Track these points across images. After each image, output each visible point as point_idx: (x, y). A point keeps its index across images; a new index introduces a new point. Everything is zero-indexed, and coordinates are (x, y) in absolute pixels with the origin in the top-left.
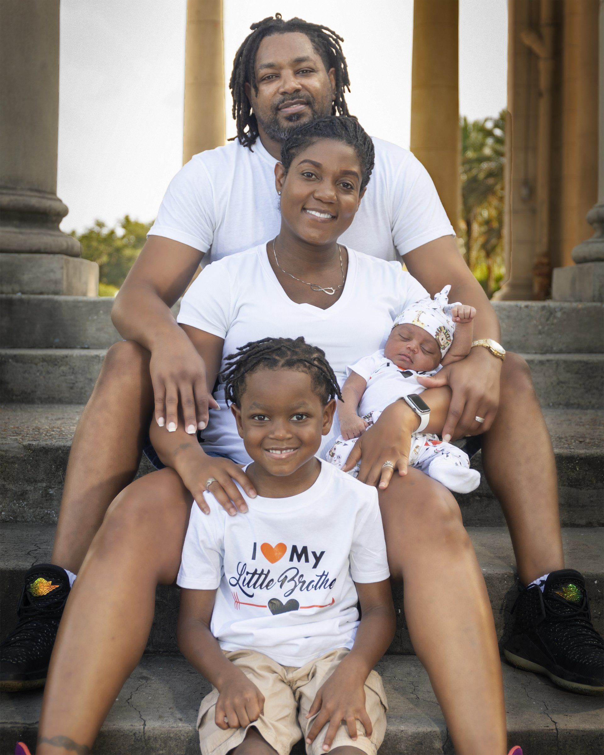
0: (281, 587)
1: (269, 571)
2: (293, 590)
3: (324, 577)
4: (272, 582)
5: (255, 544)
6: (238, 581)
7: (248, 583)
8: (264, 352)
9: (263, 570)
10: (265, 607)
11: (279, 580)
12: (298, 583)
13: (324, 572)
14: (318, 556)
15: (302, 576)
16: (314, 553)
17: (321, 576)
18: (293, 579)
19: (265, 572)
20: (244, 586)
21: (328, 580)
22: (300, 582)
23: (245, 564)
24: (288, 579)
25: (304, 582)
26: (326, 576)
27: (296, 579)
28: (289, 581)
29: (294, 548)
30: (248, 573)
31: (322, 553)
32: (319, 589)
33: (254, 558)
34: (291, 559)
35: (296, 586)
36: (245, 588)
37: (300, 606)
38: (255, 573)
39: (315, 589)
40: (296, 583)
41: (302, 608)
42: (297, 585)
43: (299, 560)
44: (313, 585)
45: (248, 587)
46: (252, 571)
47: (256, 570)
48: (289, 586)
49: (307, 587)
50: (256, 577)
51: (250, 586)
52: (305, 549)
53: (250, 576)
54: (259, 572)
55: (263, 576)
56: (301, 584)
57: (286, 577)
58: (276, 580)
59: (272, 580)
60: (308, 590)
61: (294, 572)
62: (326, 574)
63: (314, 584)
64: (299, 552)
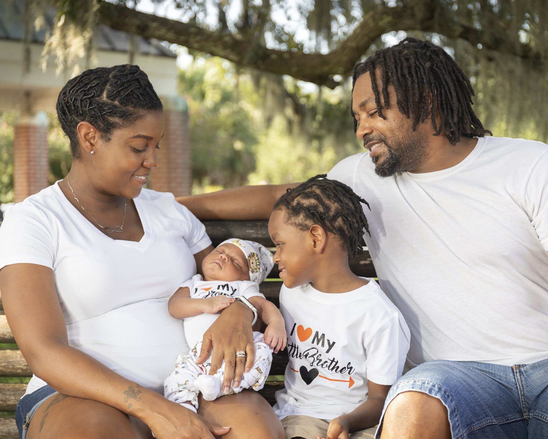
3: (334, 363)
5: (295, 325)
10: (298, 371)
11: (304, 354)
12: (316, 359)
13: (334, 359)
14: (331, 344)
16: (328, 341)
17: (332, 361)
18: (313, 356)
19: (296, 346)
26: (337, 362)
27: (315, 357)
28: (309, 357)
31: (334, 343)
32: (332, 370)
34: (313, 342)
38: (292, 346)
39: (328, 369)
40: (314, 359)
41: (320, 375)
43: (318, 344)
49: (322, 365)
50: (293, 349)
52: (323, 336)
56: (318, 361)
57: (308, 354)
60: (322, 367)
61: (315, 351)
63: (328, 365)
64: (319, 337)
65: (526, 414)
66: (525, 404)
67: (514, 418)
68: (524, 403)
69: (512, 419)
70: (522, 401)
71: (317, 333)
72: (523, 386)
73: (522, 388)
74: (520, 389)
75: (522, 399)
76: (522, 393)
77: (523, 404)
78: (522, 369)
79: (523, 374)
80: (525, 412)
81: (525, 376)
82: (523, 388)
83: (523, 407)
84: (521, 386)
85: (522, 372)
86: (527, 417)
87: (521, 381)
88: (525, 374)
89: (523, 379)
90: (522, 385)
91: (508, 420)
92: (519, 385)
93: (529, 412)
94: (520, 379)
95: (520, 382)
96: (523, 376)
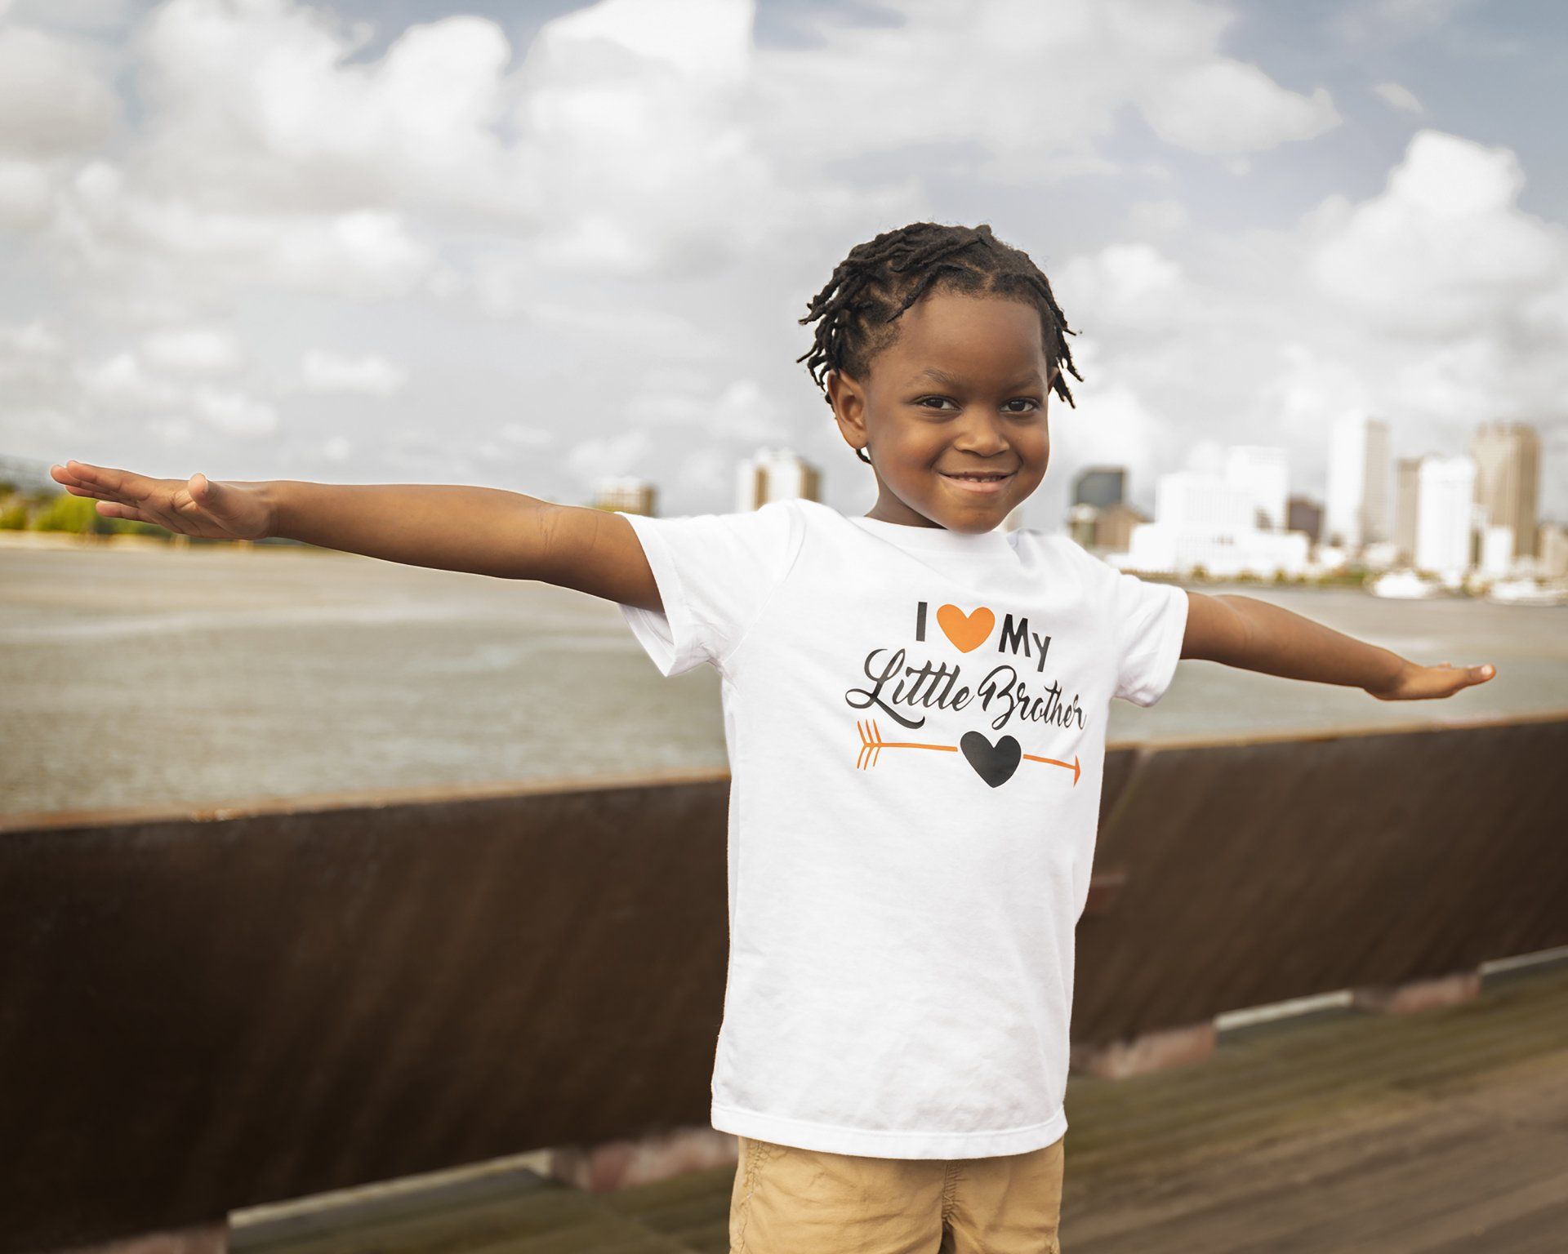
0: (984, 706)
1: (957, 670)
2: (1008, 715)
3: (1055, 696)
4: (965, 695)
5: (922, 607)
7: (910, 696)
8: (945, 250)
9: (944, 666)
10: (955, 749)
11: (981, 693)
12: (1016, 701)
14: (1043, 645)
15: (1022, 686)
16: (1036, 636)
17: (1052, 691)
18: (1005, 692)
19: (950, 670)
20: (895, 702)
22: (1020, 700)
23: (900, 652)
24: (997, 691)
25: (1027, 700)
27: (1013, 691)
28: (999, 696)
29: (1007, 622)
30: (909, 671)
31: (1048, 639)
32: (1051, 721)
33: (921, 636)
34: (1002, 649)
35: (1012, 708)
36: (902, 709)
37: (1023, 753)
38: (927, 670)
40: (1012, 700)
41: (1027, 758)
42: (1015, 705)
43: (1015, 649)
44: (1041, 710)
45: (911, 704)
46: (920, 667)
47: (929, 664)
48: (999, 705)
49: (1032, 712)
50: (930, 679)
52: (1022, 625)
53: (915, 677)
54: (936, 668)
55: (945, 680)
56: (1022, 703)
57: (994, 686)
58: (973, 691)
59: (966, 690)
60: (1034, 718)
61: (1008, 675)
62: (1058, 688)
63: (1043, 706)
64: (1015, 632)
71: (1009, 619)
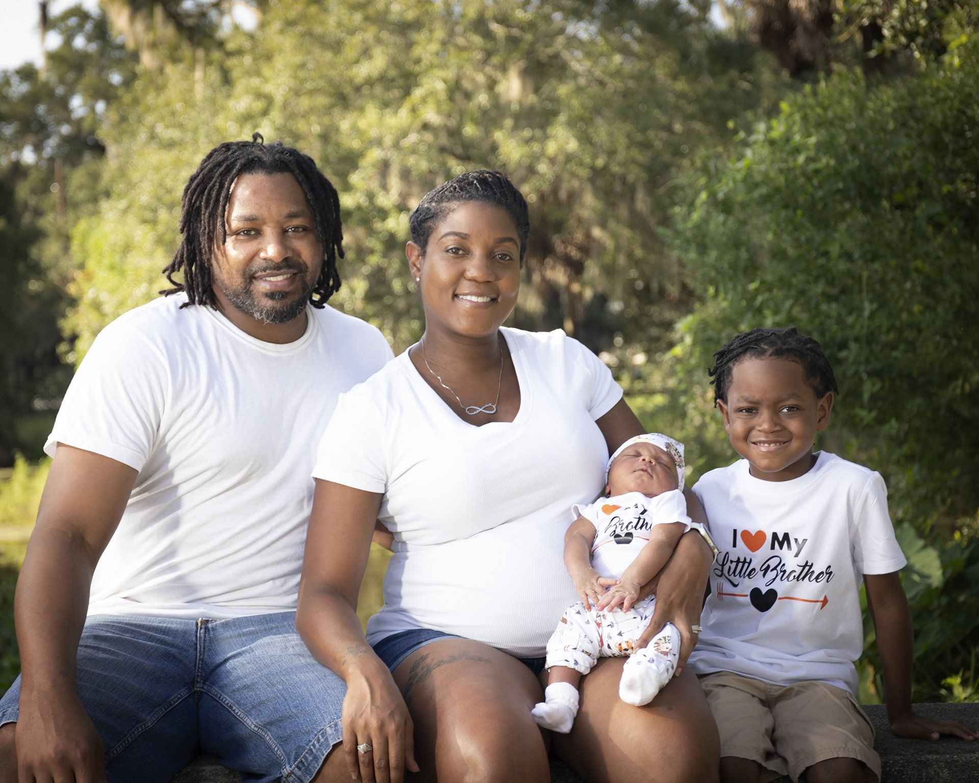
0: (764, 575)
1: (751, 560)
2: (774, 579)
3: (807, 568)
4: (754, 571)
5: (735, 531)
6: (722, 570)
7: (734, 573)
9: (745, 559)
10: (746, 597)
11: (762, 569)
12: (779, 572)
13: (807, 562)
14: (801, 543)
15: (784, 565)
17: (804, 567)
18: (775, 568)
19: (748, 560)
20: (729, 575)
21: (813, 572)
22: (781, 571)
23: (727, 553)
24: (771, 569)
25: (785, 571)
26: (811, 566)
27: (779, 568)
28: (772, 570)
29: (775, 536)
30: (732, 562)
31: (805, 540)
32: (803, 580)
33: (735, 546)
34: (773, 547)
35: (777, 576)
36: (732, 578)
37: (778, 596)
38: (738, 561)
39: (798, 580)
41: (780, 599)
42: (778, 574)
43: (781, 548)
44: (794, 576)
45: (735, 576)
46: (736, 559)
47: (739, 558)
48: (771, 575)
49: (789, 577)
50: (740, 565)
51: (736, 574)
52: (786, 536)
53: (734, 564)
54: (742, 560)
55: (746, 565)
56: (782, 573)
57: (769, 566)
58: (758, 569)
59: (754, 569)
61: (777, 560)
62: (809, 564)
63: (797, 574)
64: (781, 540)
65: (198, 685)
66: (201, 673)
67: (179, 699)
68: (200, 670)
69: (177, 701)
70: (199, 667)
72: (204, 648)
73: (202, 650)
74: (200, 651)
75: (199, 664)
76: (201, 657)
77: (199, 672)
78: (210, 625)
79: (209, 631)
80: (198, 682)
81: (211, 636)
82: (204, 651)
83: (198, 675)
84: (202, 647)
85: (209, 630)
86: (198, 689)
87: (204, 641)
88: (211, 632)
89: (207, 638)
90: (204, 646)
91: (171, 705)
92: (200, 646)
93: (204, 683)
94: (203, 638)
95: (202, 642)
96: (209, 634)
